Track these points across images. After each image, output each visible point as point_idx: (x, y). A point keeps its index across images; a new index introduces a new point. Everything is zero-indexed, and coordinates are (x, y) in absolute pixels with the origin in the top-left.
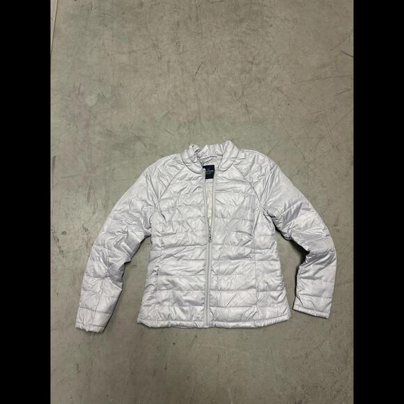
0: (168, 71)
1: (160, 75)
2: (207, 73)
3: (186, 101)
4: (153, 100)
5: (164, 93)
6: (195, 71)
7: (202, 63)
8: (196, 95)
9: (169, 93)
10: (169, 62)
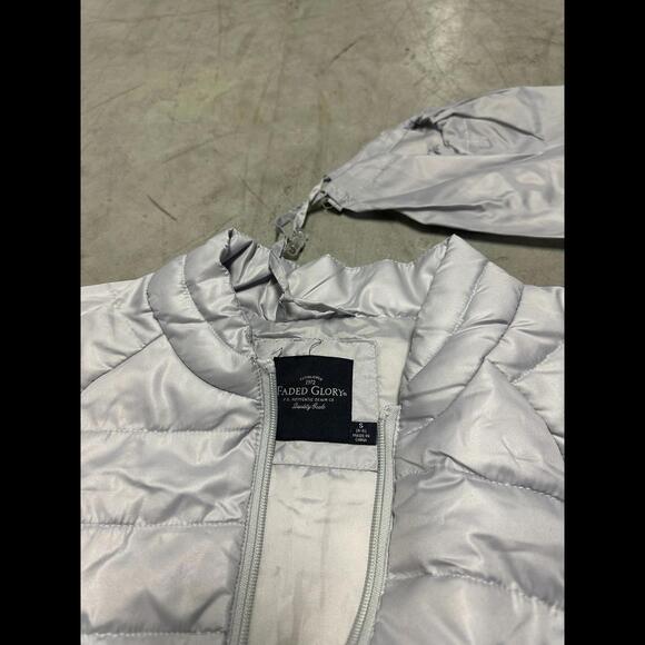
0: (240, 53)
1: (209, 60)
2: (377, 59)
3: (276, 119)
4: (151, 116)
5: (202, 99)
6: (330, 54)
7: (362, 38)
8: (320, 108)
9: (218, 99)
10: (250, 35)
